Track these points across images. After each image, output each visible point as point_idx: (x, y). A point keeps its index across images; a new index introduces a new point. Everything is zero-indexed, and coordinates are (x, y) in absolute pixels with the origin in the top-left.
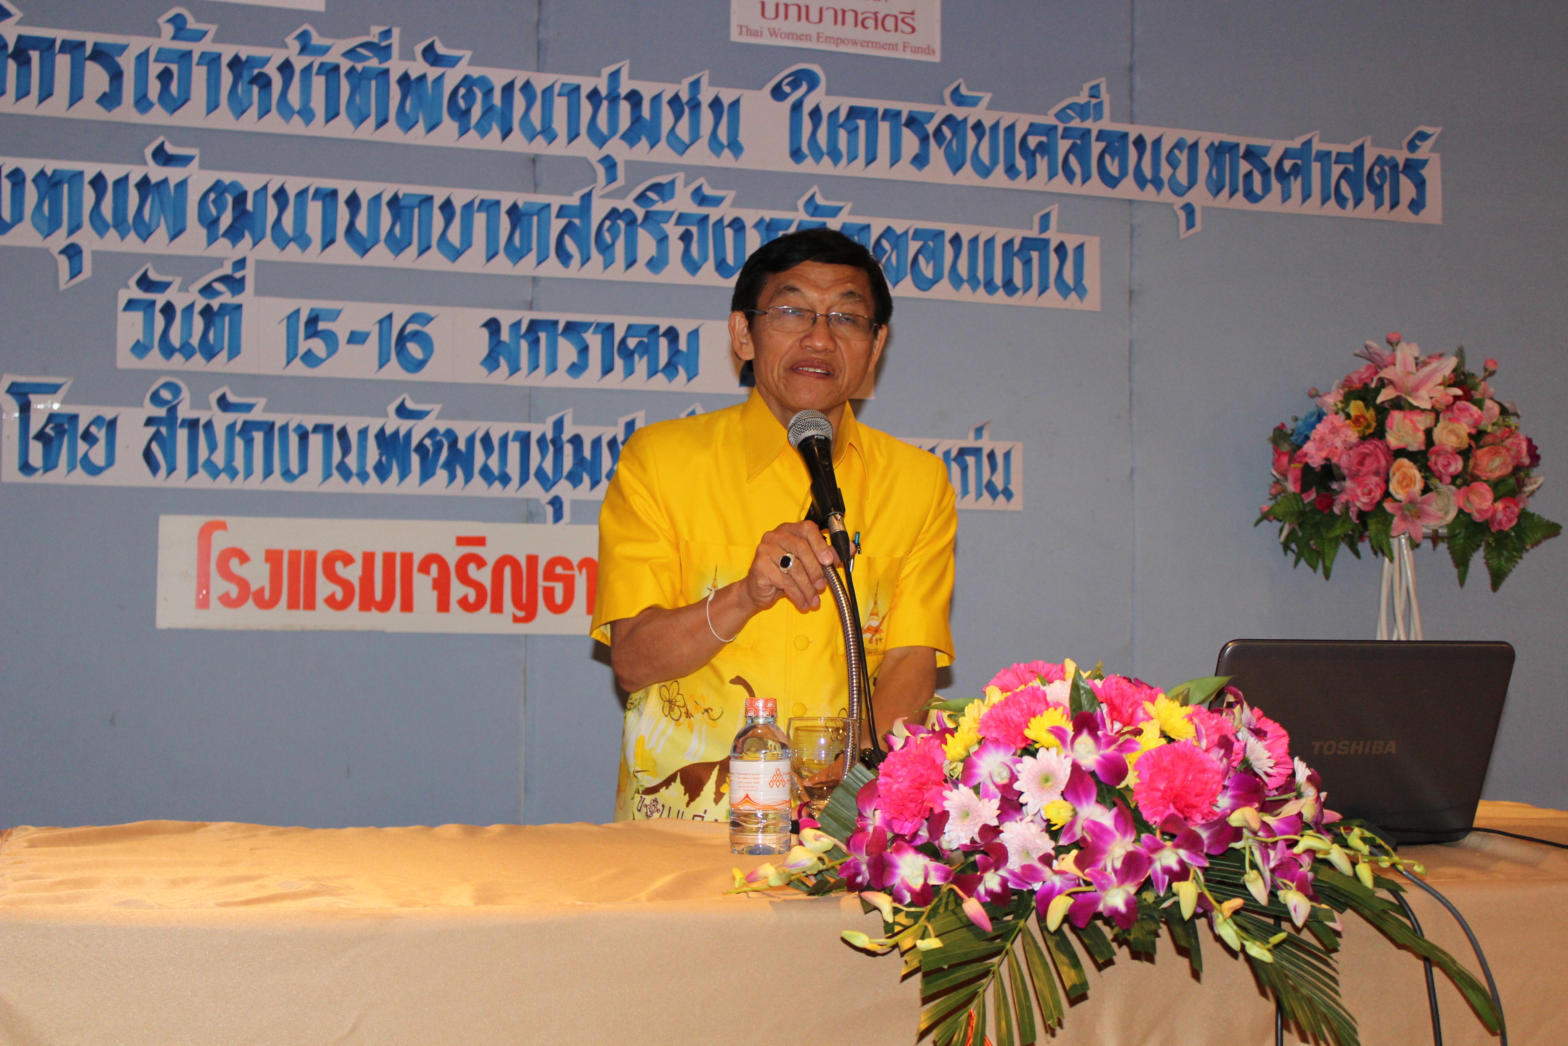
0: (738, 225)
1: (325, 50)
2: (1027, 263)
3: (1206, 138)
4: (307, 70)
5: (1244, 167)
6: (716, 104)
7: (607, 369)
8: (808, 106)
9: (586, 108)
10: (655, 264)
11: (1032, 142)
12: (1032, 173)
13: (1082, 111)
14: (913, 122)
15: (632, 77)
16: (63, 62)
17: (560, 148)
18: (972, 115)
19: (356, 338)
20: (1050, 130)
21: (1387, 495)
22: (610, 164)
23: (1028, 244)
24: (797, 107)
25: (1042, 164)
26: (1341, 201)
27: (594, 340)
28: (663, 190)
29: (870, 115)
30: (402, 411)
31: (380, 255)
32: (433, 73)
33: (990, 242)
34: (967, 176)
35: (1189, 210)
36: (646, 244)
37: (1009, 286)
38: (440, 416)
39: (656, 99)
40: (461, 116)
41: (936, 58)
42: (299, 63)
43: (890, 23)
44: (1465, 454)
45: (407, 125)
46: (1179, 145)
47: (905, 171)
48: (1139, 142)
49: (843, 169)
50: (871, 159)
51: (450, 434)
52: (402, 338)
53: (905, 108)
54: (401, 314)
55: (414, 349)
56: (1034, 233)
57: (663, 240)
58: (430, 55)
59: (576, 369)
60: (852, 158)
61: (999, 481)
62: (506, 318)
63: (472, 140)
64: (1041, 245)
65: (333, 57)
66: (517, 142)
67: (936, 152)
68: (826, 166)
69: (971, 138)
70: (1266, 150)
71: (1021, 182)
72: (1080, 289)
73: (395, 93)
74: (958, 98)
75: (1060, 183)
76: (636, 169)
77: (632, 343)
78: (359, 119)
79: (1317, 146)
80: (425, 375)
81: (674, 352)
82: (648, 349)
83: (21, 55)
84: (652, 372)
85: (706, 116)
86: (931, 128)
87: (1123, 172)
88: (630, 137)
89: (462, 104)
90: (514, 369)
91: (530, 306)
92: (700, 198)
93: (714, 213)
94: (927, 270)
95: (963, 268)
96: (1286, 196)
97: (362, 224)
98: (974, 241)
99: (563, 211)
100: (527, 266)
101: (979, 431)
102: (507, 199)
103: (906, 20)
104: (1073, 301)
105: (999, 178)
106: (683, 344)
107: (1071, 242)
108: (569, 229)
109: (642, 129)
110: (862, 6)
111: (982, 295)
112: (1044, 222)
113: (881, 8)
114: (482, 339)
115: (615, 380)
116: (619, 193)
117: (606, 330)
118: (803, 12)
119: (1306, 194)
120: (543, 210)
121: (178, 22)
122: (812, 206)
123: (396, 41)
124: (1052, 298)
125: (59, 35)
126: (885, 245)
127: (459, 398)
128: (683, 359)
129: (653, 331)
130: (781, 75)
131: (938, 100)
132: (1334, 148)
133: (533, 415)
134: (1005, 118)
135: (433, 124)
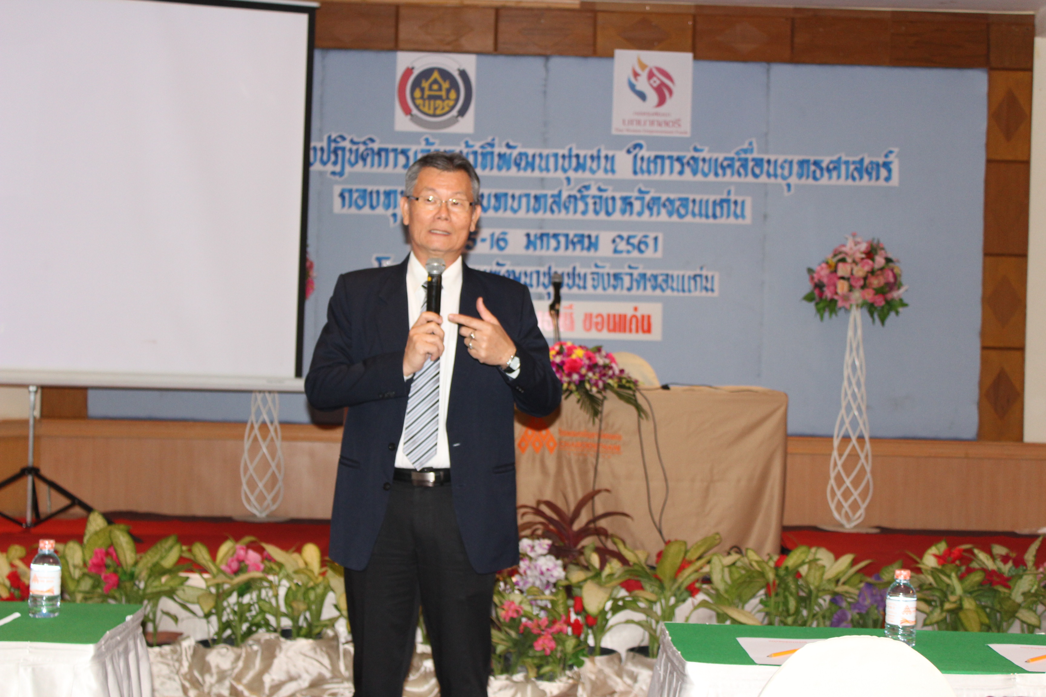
0: (613, 199)
1: (472, 146)
2: (722, 208)
3: (796, 158)
4: (468, 152)
5: (812, 168)
6: (606, 157)
7: (567, 248)
8: (639, 156)
9: (560, 161)
10: (584, 213)
11: (725, 164)
12: (724, 174)
13: (745, 151)
14: (679, 159)
15: (577, 148)
16: (391, 156)
17: (551, 174)
18: (700, 155)
19: (483, 240)
20: (732, 159)
21: (836, 293)
22: (568, 179)
23: (722, 201)
24: (635, 157)
25: (728, 171)
26: (854, 178)
27: (562, 240)
28: (587, 188)
29: (662, 158)
30: (498, 264)
31: (491, 213)
32: (508, 151)
33: (707, 201)
34: (699, 177)
35: (789, 186)
36: (581, 206)
37: (714, 216)
38: (511, 265)
39: (585, 157)
40: (518, 165)
41: (688, 135)
42: (465, 150)
43: (671, 124)
44: (865, 278)
45: (500, 168)
46: (785, 161)
47: (675, 177)
48: (769, 162)
49: (652, 177)
50: (662, 172)
51: (514, 272)
52: (498, 240)
53: (675, 154)
54: (498, 232)
55: (502, 244)
56: (724, 196)
57: (586, 204)
58: (508, 146)
59: (557, 249)
60: (656, 172)
61: (709, 286)
62: (533, 232)
63: (522, 174)
64: (728, 201)
65: (477, 148)
66: (537, 173)
67: (687, 170)
68: (646, 177)
69: (701, 164)
70: (822, 161)
71: (720, 179)
72: (743, 216)
73: (496, 159)
74: (696, 150)
75: (736, 178)
76: (578, 180)
77: (576, 240)
78: (484, 168)
79: (844, 158)
80: (507, 251)
81: (590, 242)
82: (581, 242)
83: (379, 154)
84: (582, 249)
85: (603, 161)
86: (685, 161)
87: (762, 172)
88: (576, 170)
89: (518, 161)
90: (535, 248)
91: (541, 228)
92: (600, 189)
93: (604, 195)
94: (682, 211)
95: (697, 210)
96: (830, 178)
98: (701, 201)
99: (553, 196)
100: (540, 215)
101: (701, 268)
102: (533, 193)
103: (677, 122)
104: (740, 221)
105: (711, 178)
106: (593, 240)
107: (740, 199)
108: (554, 202)
109: (580, 167)
110: (661, 119)
111: (704, 220)
112: (729, 193)
113: (668, 119)
114: (524, 240)
115: (570, 252)
116: (572, 189)
117: (567, 236)
118: (639, 122)
119: (839, 177)
120: (545, 196)
121: (427, 140)
122: (640, 191)
123: (496, 142)
124: (732, 220)
125: (390, 146)
126: (667, 203)
127: (516, 259)
128: (593, 245)
129: (582, 236)
130: (630, 145)
131: (688, 151)
132: (851, 159)
133: (541, 265)
134: (715, 156)
135: (509, 168)
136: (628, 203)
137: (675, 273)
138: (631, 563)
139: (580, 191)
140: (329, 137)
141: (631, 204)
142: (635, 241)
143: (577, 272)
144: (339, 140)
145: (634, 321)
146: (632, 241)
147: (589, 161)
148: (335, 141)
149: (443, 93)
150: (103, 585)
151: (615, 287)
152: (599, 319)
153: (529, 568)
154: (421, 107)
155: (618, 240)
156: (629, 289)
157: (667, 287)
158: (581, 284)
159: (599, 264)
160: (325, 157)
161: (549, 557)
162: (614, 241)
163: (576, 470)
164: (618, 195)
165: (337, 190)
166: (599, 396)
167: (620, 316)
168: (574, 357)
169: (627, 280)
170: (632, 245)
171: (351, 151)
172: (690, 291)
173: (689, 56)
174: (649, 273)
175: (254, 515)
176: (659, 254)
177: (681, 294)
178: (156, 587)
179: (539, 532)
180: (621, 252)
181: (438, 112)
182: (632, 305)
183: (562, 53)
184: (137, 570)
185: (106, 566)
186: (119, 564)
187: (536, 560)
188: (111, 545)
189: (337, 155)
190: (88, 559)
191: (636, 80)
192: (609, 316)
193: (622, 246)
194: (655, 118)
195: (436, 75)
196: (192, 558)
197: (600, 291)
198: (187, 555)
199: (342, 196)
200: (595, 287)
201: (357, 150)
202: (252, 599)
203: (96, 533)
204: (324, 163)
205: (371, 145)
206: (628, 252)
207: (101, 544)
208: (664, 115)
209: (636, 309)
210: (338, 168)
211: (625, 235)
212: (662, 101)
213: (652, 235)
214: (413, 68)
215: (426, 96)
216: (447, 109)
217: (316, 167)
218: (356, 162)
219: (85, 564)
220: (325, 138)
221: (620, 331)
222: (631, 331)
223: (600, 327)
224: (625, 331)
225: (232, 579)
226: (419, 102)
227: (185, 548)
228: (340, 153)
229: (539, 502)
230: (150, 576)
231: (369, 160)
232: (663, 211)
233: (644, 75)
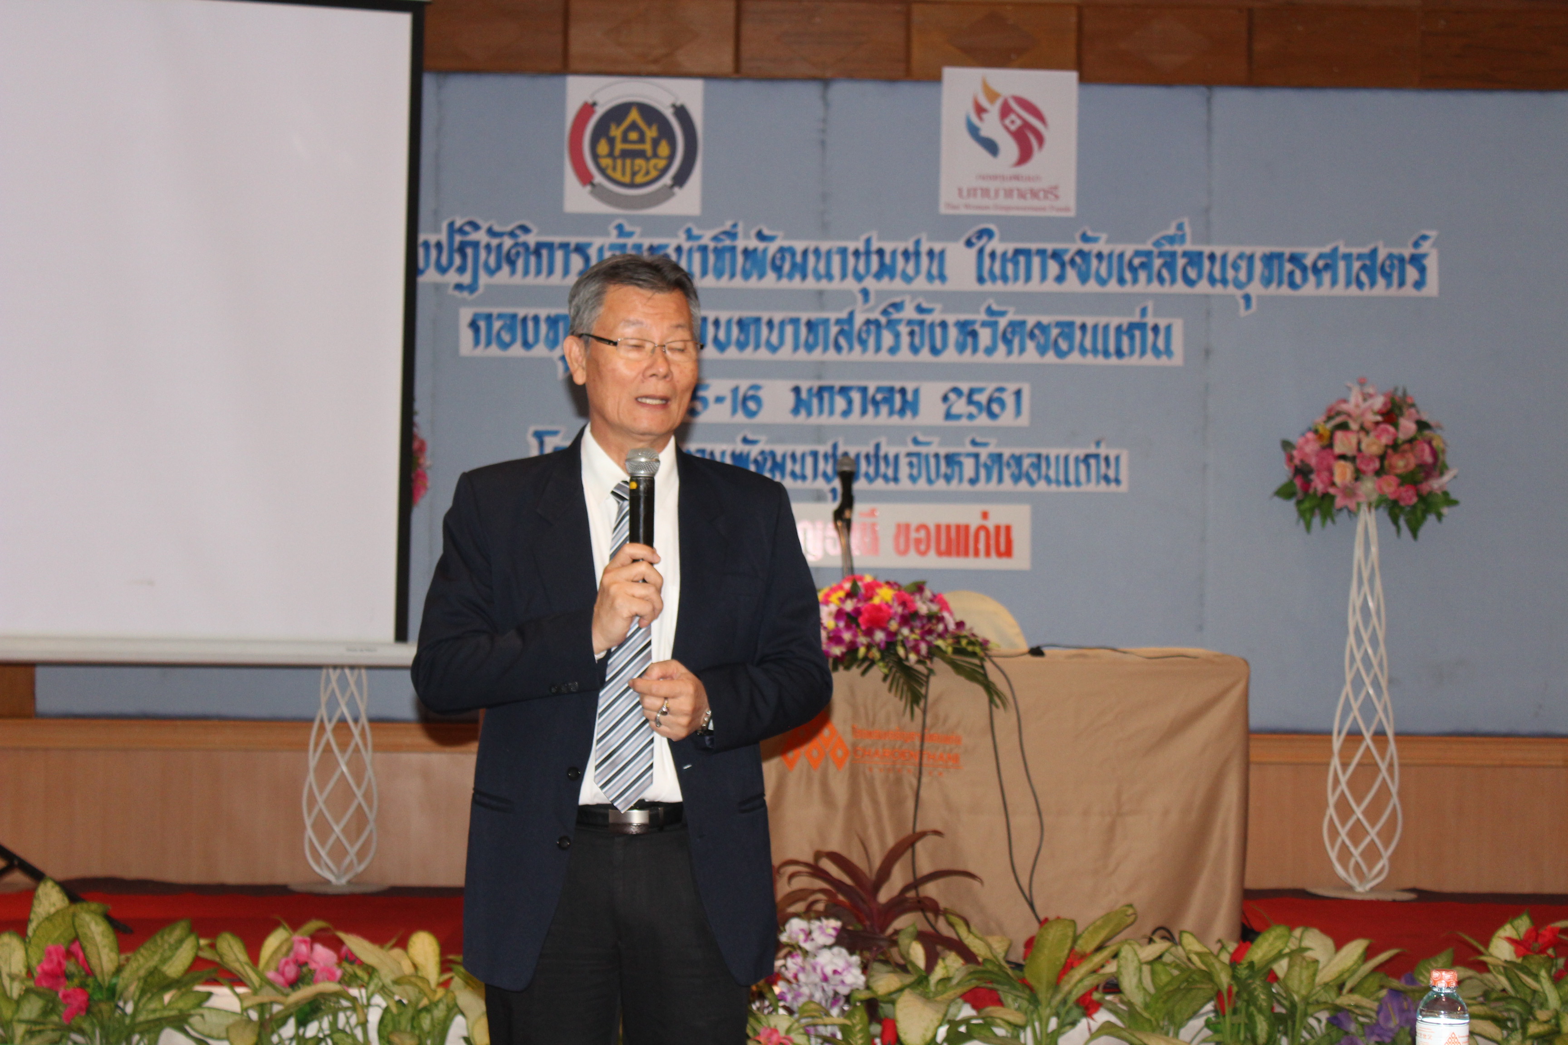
0: (944, 325)
1: (699, 238)
2: (1132, 338)
3: (1259, 251)
4: (690, 251)
5: (1288, 267)
6: (931, 253)
7: (864, 412)
8: (988, 250)
9: (851, 260)
10: (893, 350)
11: (1136, 262)
12: (1135, 281)
13: (1171, 240)
14: (1056, 255)
15: (880, 239)
16: (559, 255)
17: (836, 284)
18: (1093, 248)
19: (719, 400)
20: (1148, 254)
21: (1333, 484)
22: (865, 293)
23: (1132, 326)
24: (981, 251)
25: (1142, 275)
26: (1360, 284)
27: (856, 396)
28: (898, 306)
29: (1027, 253)
30: (745, 441)
31: (732, 352)
32: (761, 246)
33: (1106, 327)
34: (1092, 286)
35: (1247, 298)
36: (887, 339)
37: (1119, 353)
38: (768, 442)
39: (894, 253)
40: (778, 269)
41: (1072, 214)
42: (686, 245)
43: (1041, 194)
44: (1382, 457)
45: (746, 275)
46: (1241, 256)
47: (1050, 286)
48: (1212, 257)
49: (1011, 287)
50: (1028, 278)
51: (773, 454)
52: (745, 399)
53: (1050, 247)
54: (744, 385)
55: (752, 405)
56: (1136, 318)
57: (897, 336)
58: (760, 236)
59: (846, 413)
60: (1016, 278)
61: (1111, 474)
62: (804, 386)
63: (784, 283)
64: (1142, 326)
65: (706, 240)
66: (811, 283)
67: (1071, 273)
68: (999, 286)
69: (1094, 262)
70: (1304, 255)
71: (1128, 288)
72: (1168, 352)
73: (740, 259)
74: (1085, 238)
75: (1155, 287)
76: (880, 294)
77: (879, 397)
78: (719, 274)
79: (1343, 250)
80: (758, 419)
81: (904, 401)
82: (889, 400)
83: (537, 252)
84: (891, 413)
85: (925, 260)
86: (1067, 258)
87: (1200, 276)
88: (878, 276)
89: (778, 262)
90: (809, 413)
91: (819, 377)
92: (920, 309)
93: (928, 318)
94: (1063, 345)
95: (1088, 343)
96: (1319, 284)
97: (722, 335)
98: (1095, 327)
99: (838, 322)
100: (817, 354)
101: (1098, 444)
102: (804, 317)
103: (1052, 192)
104: (1164, 360)
105: (1113, 286)
106: (910, 397)
107: (1162, 323)
108: (841, 332)
109: (885, 270)
110: (1023, 185)
111: (1100, 360)
112: (1144, 312)
113: (1036, 185)
114: (791, 398)
115: (870, 419)
116: (871, 310)
117: (864, 390)
118: (986, 192)
119: (1334, 282)
120: (826, 321)
121: (620, 228)
122: (990, 311)
123: (740, 229)
124: (1149, 359)
125: (557, 239)
126: (1037, 332)
127: (777, 432)
128: (910, 406)
129: (891, 390)
130: (971, 232)
131: (1073, 241)
132: (1355, 251)
133: (820, 441)
134: (1118, 248)
135: (761, 276)
136: (968, 331)
137: (1053, 452)
138: (980, 959)
139: (885, 312)
140: (451, 225)
141: (974, 334)
142: (982, 398)
143: (882, 453)
144: (467, 228)
145: (982, 535)
146: (977, 397)
147: (900, 261)
148: (461, 231)
149: (648, 147)
150: (62, 1009)
151: (948, 478)
152: (922, 534)
153: (803, 969)
154: (610, 172)
155: (952, 396)
156: (973, 481)
157: (1039, 477)
158: (890, 472)
159: (921, 438)
160: (444, 260)
161: (836, 950)
162: (945, 398)
163: (882, 798)
164: (951, 319)
165: (466, 315)
166: (920, 668)
167: (958, 527)
168: (876, 601)
169: (969, 466)
170: (978, 404)
171: (488, 247)
172: (1078, 482)
173: (1072, 76)
174: (1007, 452)
175: (328, 882)
176: (1024, 420)
177: (1063, 488)
178: (154, 1011)
179: (820, 907)
180: (958, 417)
181: (639, 179)
182: (979, 508)
183: (851, 75)
184: (120, 982)
185: (68, 977)
186: (90, 972)
187: (815, 956)
188: (76, 939)
189: (464, 256)
190: (34, 963)
191: (981, 119)
192: (938, 527)
193: (960, 406)
194: (1014, 184)
195: (634, 115)
196: (217, 959)
197: (922, 484)
198: (207, 954)
199: (474, 325)
200: (913, 478)
201: (500, 246)
202: (321, 1029)
203: (49, 918)
204: (443, 270)
205: (523, 238)
206: (971, 416)
207: (57, 937)
208: (1029, 179)
209: (985, 515)
210: (466, 279)
211: (965, 387)
212: (1025, 155)
213: (1012, 387)
214: (594, 104)
215: (617, 152)
216: (654, 174)
217: (429, 277)
218: (499, 267)
219: (29, 973)
220: (444, 226)
221: (958, 554)
222: (977, 553)
223: (923, 547)
224: (966, 554)
225: (287, 995)
226: (606, 162)
227: (203, 942)
228: (469, 251)
229: (818, 855)
230: (143, 992)
231: (520, 263)
232: (1030, 345)
233: (994, 110)
